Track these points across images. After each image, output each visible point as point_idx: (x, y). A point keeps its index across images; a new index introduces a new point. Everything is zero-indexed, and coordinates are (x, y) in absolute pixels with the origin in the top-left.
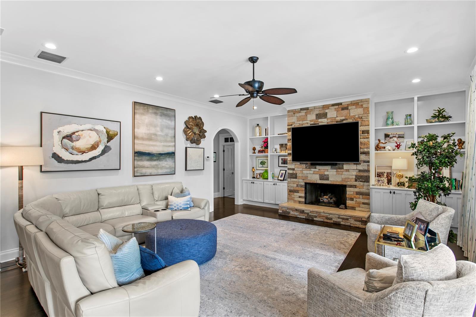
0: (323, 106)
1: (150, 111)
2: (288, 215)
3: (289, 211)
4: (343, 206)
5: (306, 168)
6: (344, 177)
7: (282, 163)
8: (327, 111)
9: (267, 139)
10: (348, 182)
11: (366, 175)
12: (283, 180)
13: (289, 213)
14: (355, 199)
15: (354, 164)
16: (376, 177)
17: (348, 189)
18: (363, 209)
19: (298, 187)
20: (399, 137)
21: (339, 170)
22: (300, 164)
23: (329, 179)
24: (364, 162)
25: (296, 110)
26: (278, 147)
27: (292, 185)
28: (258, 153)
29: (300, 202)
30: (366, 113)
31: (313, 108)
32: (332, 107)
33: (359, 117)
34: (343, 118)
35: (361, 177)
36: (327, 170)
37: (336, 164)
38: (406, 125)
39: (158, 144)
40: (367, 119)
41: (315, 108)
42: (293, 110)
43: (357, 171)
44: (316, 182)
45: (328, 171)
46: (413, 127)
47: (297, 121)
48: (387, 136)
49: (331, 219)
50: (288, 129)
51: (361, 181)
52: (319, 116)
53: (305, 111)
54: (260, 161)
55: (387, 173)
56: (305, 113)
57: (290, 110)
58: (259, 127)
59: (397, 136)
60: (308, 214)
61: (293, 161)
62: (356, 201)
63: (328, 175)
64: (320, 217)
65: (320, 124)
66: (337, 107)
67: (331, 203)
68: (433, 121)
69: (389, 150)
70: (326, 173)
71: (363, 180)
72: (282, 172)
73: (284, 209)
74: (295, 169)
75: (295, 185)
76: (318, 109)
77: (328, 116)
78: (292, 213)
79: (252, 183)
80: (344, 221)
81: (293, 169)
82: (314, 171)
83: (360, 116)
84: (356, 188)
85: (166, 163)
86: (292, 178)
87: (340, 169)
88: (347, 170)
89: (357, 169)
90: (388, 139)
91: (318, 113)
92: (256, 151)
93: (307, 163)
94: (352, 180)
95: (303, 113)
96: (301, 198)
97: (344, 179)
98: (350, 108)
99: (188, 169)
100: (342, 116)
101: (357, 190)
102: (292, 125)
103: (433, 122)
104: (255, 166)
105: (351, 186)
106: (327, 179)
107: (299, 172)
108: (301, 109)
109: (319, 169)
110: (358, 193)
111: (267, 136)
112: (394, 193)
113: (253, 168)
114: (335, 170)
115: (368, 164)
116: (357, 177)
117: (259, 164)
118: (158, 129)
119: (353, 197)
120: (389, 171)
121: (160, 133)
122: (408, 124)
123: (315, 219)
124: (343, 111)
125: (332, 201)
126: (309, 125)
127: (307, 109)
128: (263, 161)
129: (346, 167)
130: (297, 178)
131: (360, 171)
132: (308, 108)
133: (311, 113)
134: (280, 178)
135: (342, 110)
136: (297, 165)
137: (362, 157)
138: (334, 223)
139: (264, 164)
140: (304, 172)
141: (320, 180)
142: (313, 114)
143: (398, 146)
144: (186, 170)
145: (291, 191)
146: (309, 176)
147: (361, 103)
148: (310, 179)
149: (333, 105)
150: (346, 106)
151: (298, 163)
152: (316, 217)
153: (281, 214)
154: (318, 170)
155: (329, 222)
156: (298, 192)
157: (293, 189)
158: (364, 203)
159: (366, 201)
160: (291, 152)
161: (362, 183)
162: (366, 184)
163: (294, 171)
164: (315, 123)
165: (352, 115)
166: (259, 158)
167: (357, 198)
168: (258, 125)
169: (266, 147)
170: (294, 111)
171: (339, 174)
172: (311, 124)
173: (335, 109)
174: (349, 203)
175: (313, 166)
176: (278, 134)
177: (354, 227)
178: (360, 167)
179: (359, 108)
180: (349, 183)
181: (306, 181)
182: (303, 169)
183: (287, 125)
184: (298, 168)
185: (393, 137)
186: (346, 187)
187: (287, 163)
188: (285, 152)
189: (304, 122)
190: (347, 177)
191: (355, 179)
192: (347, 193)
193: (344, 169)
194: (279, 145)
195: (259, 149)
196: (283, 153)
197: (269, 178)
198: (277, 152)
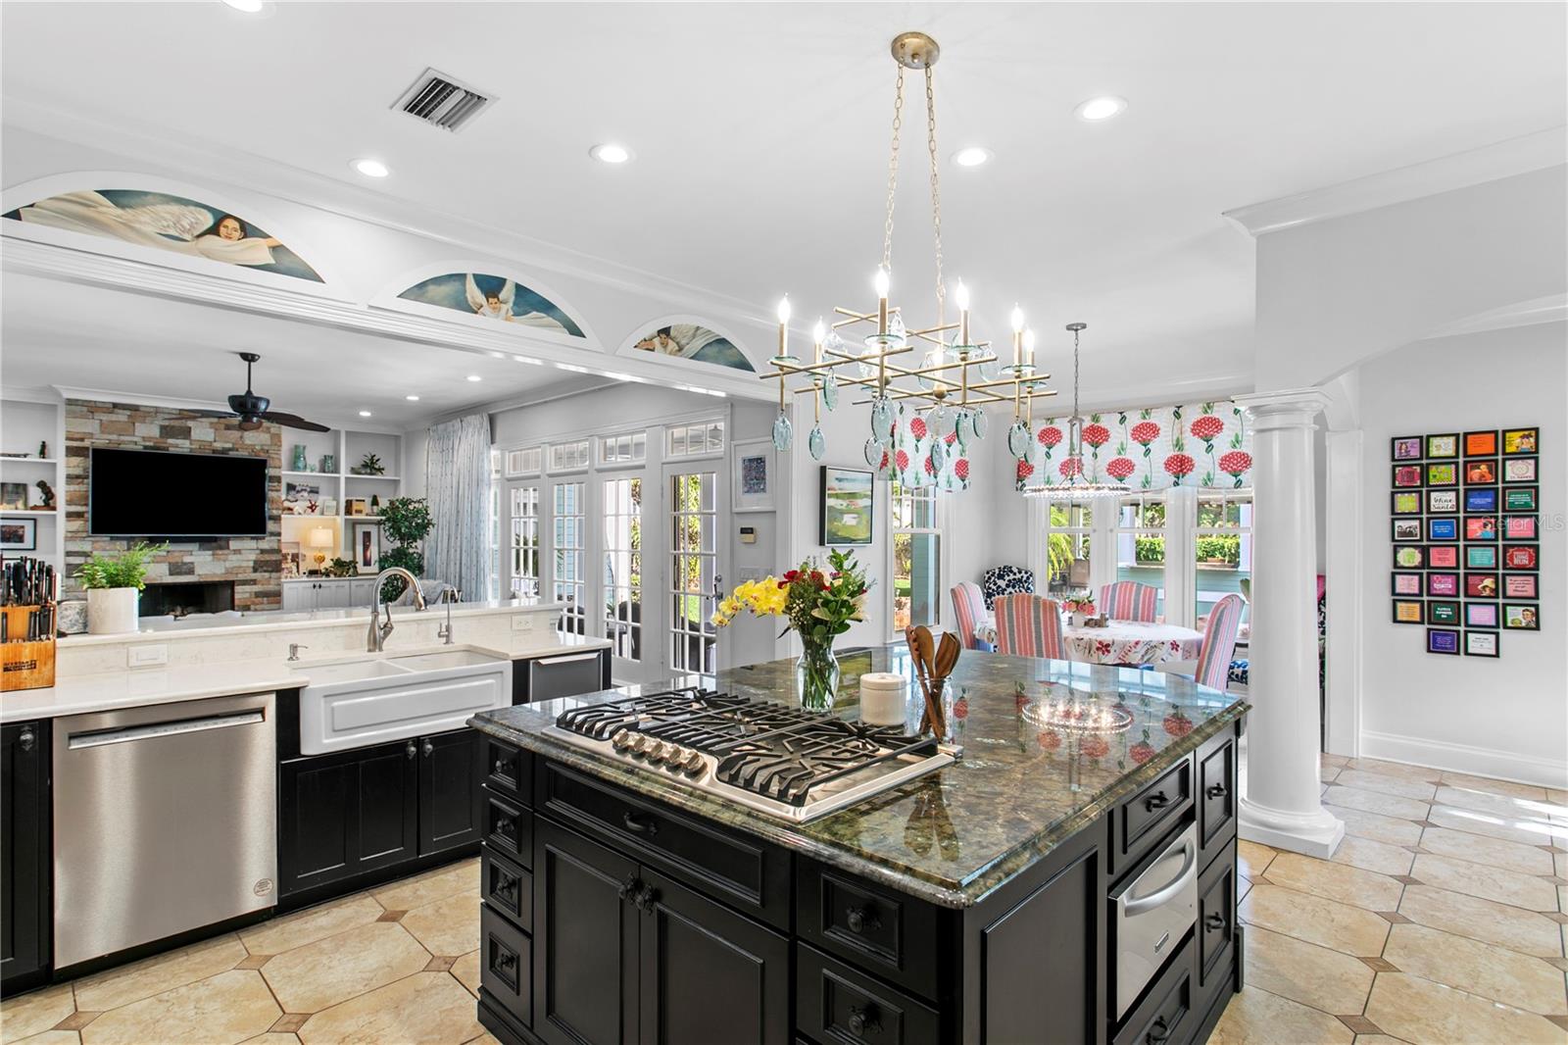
0: (180, 410)
6: (232, 566)
8: (190, 423)
10: (240, 575)
11: (275, 559)
15: (252, 538)
17: (238, 589)
20: (311, 492)
21: (220, 552)
22: (112, 539)
23: (193, 572)
24: (272, 534)
25: (99, 405)
30: (276, 444)
31: (152, 410)
33: (263, 449)
34: (230, 445)
35: (266, 563)
36: (191, 553)
37: (213, 540)
38: (324, 472)
40: (276, 456)
41: (157, 411)
42: (86, 401)
43: (258, 552)
44: (158, 581)
45: (191, 555)
46: (339, 478)
47: (102, 432)
48: (291, 488)
50: (68, 448)
51: (265, 571)
52: (167, 431)
53: (128, 413)
55: (293, 555)
56: (127, 416)
57: (78, 400)
59: (308, 489)
61: (93, 533)
62: (255, 609)
63: (192, 563)
65: (172, 450)
66: (215, 420)
68: (362, 472)
69: (300, 514)
70: (187, 559)
71: (270, 569)
74: (94, 553)
76: (166, 416)
77: (195, 435)
81: (86, 555)
82: (155, 556)
83: (266, 448)
84: (256, 584)
87: (221, 548)
88: (238, 552)
89: (258, 549)
90: (293, 492)
91: (167, 424)
93: (134, 537)
94: (247, 570)
95: (122, 416)
97: (229, 570)
100: (228, 442)
101: (257, 588)
103: (361, 474)
105: (245, 582)
106: (191, 572)
108: (115, 406)
109: (168, 552)
110: (258, 595)
112: (320, 586)
114: (211, 552)
115: (277, 537)
116: (259, 562)
119: (248, 603)
120: (295, 551)
122: (328, 472)
124: (230, 431)
126: (139, 448)
127: (135, 408)
129: (234, 545)
131: (263, 551)
132: (137, 406)
133: (148, 420)
135: (225, 429)
136: (100, 543)
137: (270, 526)
141: (171, 574)
142: (154, 425)
143: (312, 508)
151: (105, 538)
154: (165, 554)
159: (274, 607)
160: (87, 509)
161: (267, 575)
162: (274, 575)
164: (158, 445)
165: (248, 442)
167: (257, 604)
170: (93, 404)
171: (219, 560)
172: (146, 447)
173: (211, 423)
178: (265, 544)
179: (264, 432)
180: (241, 577)
183: (64, 436)
184: (105, 550)
185: (302, 490)
186: (231, 584)
187: (21, 539)
188: (13, 506)
189: (122, 438)
190: (237, 564)
191: (254, 568)
192: (237, 596)
193: (229, 548)
196: (6, 510)
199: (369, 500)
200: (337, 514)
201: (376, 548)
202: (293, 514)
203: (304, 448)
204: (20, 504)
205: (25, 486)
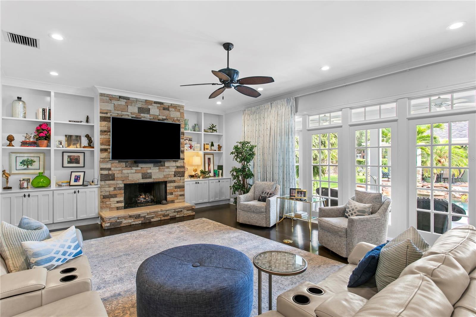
0: (146, 100)
2: (120, 226)
3: (121, 220)
4: (165, 201)
5: (126, 167)
6: (166, 174)
7: (68, 162)
8: (150, 107)
9: (48, 125)
10: (169, 178)
11: (182, 171)
12: (85, 185)
13: (121, 223)
14: (174, 193)
15: (174, 161)
17: (168, 185)
18: (180, 201)
19: (117, 190)
21: (161, 168)
22: (119, 162)
23: (151, 177)
24: (181, 159)
25: (114, 97)
26: (63, 139)
27: (107, 189)
28: (21, 146)
29: (118, 208)
30: (182, 117)
31: (135, 100)
32: (155, 105)
33: (177, 119)
34: (164, 117)
35: (179, 172)
37: (160, 162)
38: (195, 131)
40: (183, 123)
41: (137, 100)
42: (108, 94)
43: (176, 167)
44: (138, 182)
45: (150, 169)
46: (201, 134)
47: (115, 110)
49: (168, 215)
50: (100, 117)
51: (179, 176)
52: (141, 110)
53: (125, 101)
54: (20, 160)
56: (125, 103)
57: (105, 94)
58: (24, 102)
59: (188, 139)
60: (144, 217)
61: (112, 159)
62: (175, 194)
63: (151, 173)
64: (157, 216)
65: (143, 119)
66: (159, 105)
70: (149, 171)
71: (181, 175)
72: (75, 174)
73: (113, 220)
74: (112, 169)
75: (112, 189)
76: (140, 103)
77: (151, 112)
78: (125, 222)
79: (25, 196)
80: (179, 213)
81: (109, 169)
82: (136, 170)
83: (179, 119)
84: (175, 182)
86: (107, 180)
87: (162, 166)
88: (168, 167)
91: (141, 107)
92: (16, 143)
93: (128, 161)
94: (172, 176)
95: (123, 102)
96: (120, 203)
97: (165, 176)
98: (170, 109)
101: (175, 184)
102: (107, 113)
103: (209, 132)
104: (6, 168)
105: (171, 182)
106: (150, 177)
107: (118, 172)
108: (120, 97)
109: (141, 168)
110: (176, 187)
111: (47, 121)
112: (198, 183)
113: (4, 171)
114: (158, 168)
115: (183, 161)
116: (176, 172)
117: (18, 164)
119: (172, 192)
122: (197, 131)
123: (152, 220)
124: (165, 111)
126: (130, 118)
127: (127, 99)
128: (28, 159)
129: (167, 164)
130: (114, 180)
131: (178, 167)
132: (129, 98)
133: (133, 104)
134: (74, 183)
135: (163, 110)
136: (115, 164)
137: (181, 156)
138: (171, 218)
139: (31, 164)
140: (123, 171)
141: (143, 178)
142: (135, 107)
143: (191, 147)
145: (105, 198)
146: (130, 175)
147: (179, 108)
148: (131, 179)
149: (156, 103)
150: (167, 107)
151: (117, 161)
152: (153, 218)
153: (109, 228)
154: (140, 169)
155: (166, 219)
156: (116, 197)
157: (108, 194)
158: (181, 195)
159: (182, 193)
160: (109, 147)
161: (179, 178)
162: (182, 178)
163: (110, 171)
164: (137, 116)
165: (172, 116)
166: (18, 155)
167: (176, 192)
168: (19, 99)
169: (47, 138)
170: (111, 96)
171: (161, 171)
172: (132, 117)
173: (158, 107)
174: (169, 197)
175: (135, 165)
176: (70, 121)
177: (187, 216)
178: (178, 164)
179: (177, 111)
180: (170, 179)
181: (127, 182)
182: (123, 169)
183: (99, 111)
184: (116, 167)
185: (186, 139)
186: (165, 183)
187: (78, 162)
188: (75, 146)
189: (123, 113)
190: (168, 173)
191: (174, 175)
192: (168, 188)
193: (165, 166)
194: (64, 137)
195: (23, 139)
196: (72, 148)
197: (53, 186)
198: (63, 147)
199: (210, 144)
200: (200, 150)
201: (213, 165)
203: (188, 120)
204: (78, 145)
205: (80, 136)
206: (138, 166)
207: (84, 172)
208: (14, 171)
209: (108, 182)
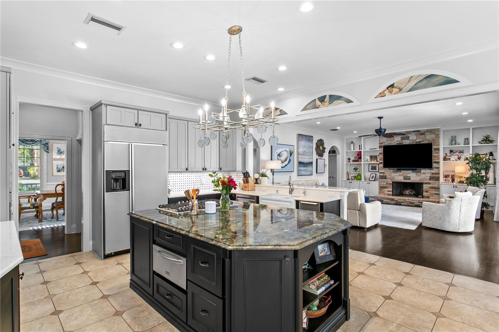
0: (406, 132)
1: (304, 138)
4: (421, 196)
5: (393, 172)
6: (422, 178)
7: (371, 169)
8: (409, 135)
9: (361, 152)
11: (437, 176)
12: (374, 180)
14: (429, 192)
15: (429, 169)
16: (443, 177)
17: (424, 185)
18: (435, 198)
19: (387, 184)
20: (460, 152)
21: (418, 173)
22: (389, 169)
24: (436, 168)
26: (368, 158)
27: (383, 183)
28: (353, 162)
29: (388, 195)
30: (437, 138)
31: (398, 133)
32: (413, 133)
33: (432, 140)
34: (421, 140)
35: (434, 177)
36: (409, 173)
37: (416, 170)
38: (464, 145)
39: (306, 157)
40: (438, 141)
41: (400, 133)
43: (431, 174)
44: (401, 181)
46: (469, 146)
47: (387, 141)
48: (451, 151)
49: (414, 203)
50: (379, 146)
51: (433, 180)
52: (403, 139)
54: (353, 168)
55: (452, 175)
58: (353, 144)
59: (459, 151)
60: (397, 201)
61: (384, 167)
62: (430, 193)
63: (410, 176)
65: (404, 144)
66: (417, 133)
67: (412, 195)
68: (483, 143)
69: (453, 161)
70: (408, 175)
71: (435, 180)
72: (372, 175)
73: (379, 199)
74: (385, 173)
75: (385, 184)
77: (410, 138)
78: (385, 201)
79: (350, 182)
81: (384, 173)
82: (399, 174)
83: (434, 139)
84: (430, 184)
85: (309, 168)
87: (418, 172)
89: (431, 173)
90: (452, 153)
91: (403, 136)
92: (351, 161)
93: (394, 169)
94: (427, 180)
96: (390, 192)
98: (426, 134)
99: (318, 172)
101: (431, 186)
102: (383, 144)
104: (349, 171)
105: (426, 183)
106: (410, 179)
107: (388, 175)
109: (403, 173)
110: (431, 188)
111: (360, 150)
112: (456, 187)
113: (348, 172)
114: (415, 173)
115: (439, 169)
116: (431, 177)
117: (353, 169)
118: (307, 148)
119: (427, 190)
121: (307, 151)
122: (466, 145)
125: (412, 193)
126: (395, 144)
128: (356, 167)
129: (423, 171)
130: (386, 179)
131: (433, 174)
134: (371, 179)
135: (420, 135)
136: (386, 170)
137: (434, 165)
139: (357, 170)
140: (392, 174)
141: (404, 179)
142: (399, 137)
143: (459, 158)
144: (317, 173)
145: (381, 188)
146: (396, 177)
147: (434, 131)
148: (396, 179)
149: (414, 132)
150: (423, 132)
151: (388, 169)
152: (402, 202)
156: (387, 188)
157: (383, 186)
158: (435, 194)
159: (437, 192)
160: (382, 161)
161: (434, 181)
162: (437, 182)
164: (400, 143)
165: (427, 138)
166: (352, 166)
167: (431, 191)
168: (352, 142)
169: (361, 158)
171: (418, 176)
172: (397, 144)
173: (415, 134)
174: (425, 194)
175: (399, 171)
176: (370, 149)
178: (433, 171)
179: (433, 134)
180: (425, 182)
181: (393, 181)
182: (391, 173)
183: (379, 143)
184: (387, 172)
185: (456, 152)
186: (422, 184)
187: (376, 169)
189: (391, 142)
190: (424, 177)
191: (429, 179)
192: (424, 188)
193: (421, 172)
194: (369, 157)
195: (354, 159)
196: (373, 162)
197: (363, 179)
198: (368, 162)
202: (450, 161)
203: (455, 137)
204: (375, 161)
205: (377, 156)
206: (401, 172)
207: (376, 174)
208: (351, 173)
209: (383, 180)
